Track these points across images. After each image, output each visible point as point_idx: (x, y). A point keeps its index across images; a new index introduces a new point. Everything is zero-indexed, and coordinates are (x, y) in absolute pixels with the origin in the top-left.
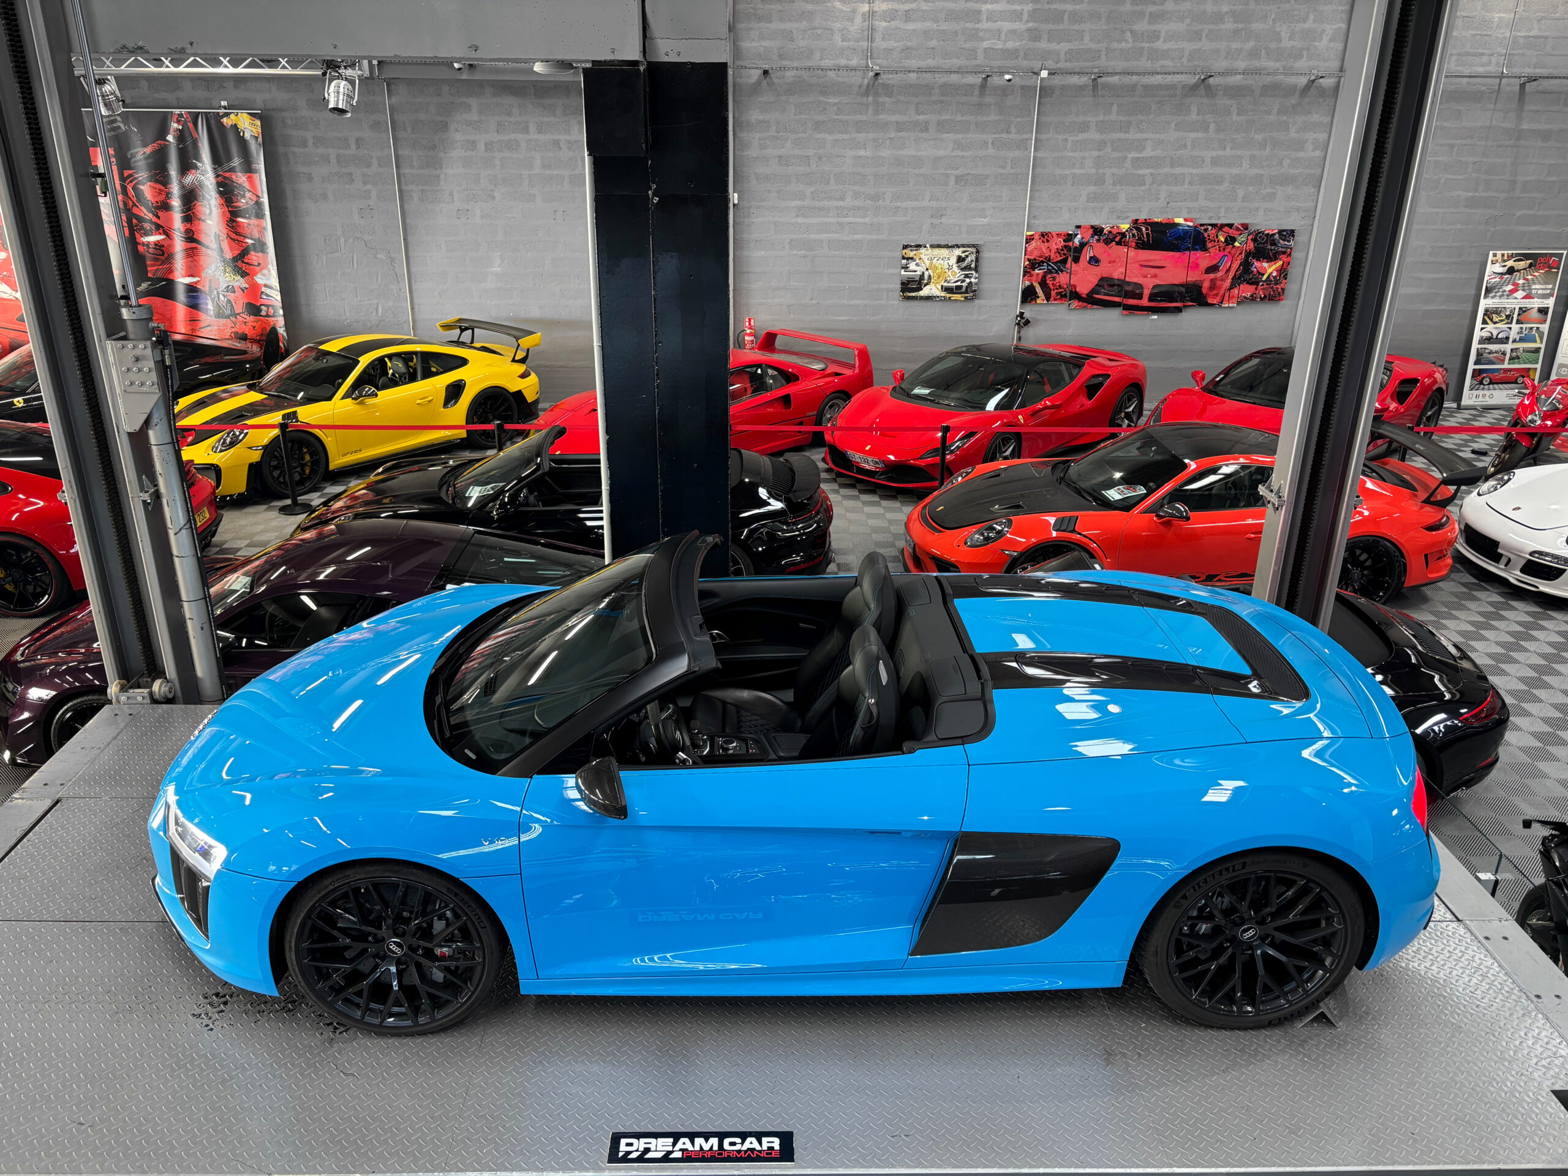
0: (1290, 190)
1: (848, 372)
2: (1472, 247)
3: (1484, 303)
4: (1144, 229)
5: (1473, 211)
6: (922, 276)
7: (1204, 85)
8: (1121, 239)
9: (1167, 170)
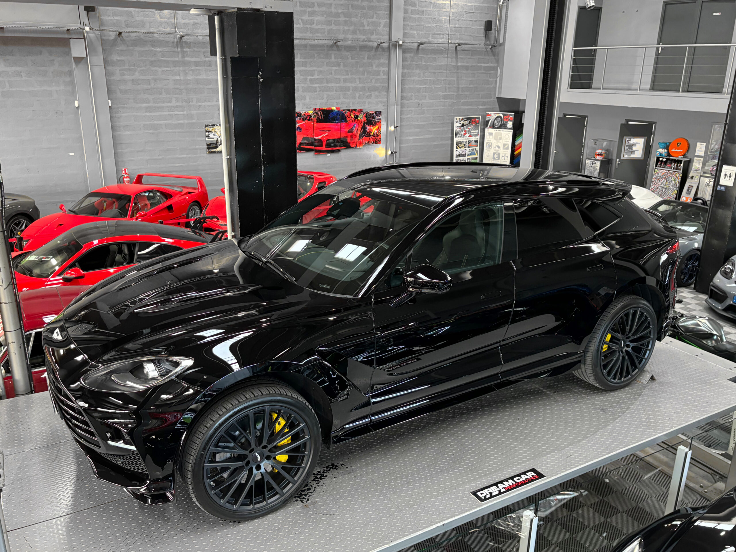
0: (377, 93)
1: (196, 192)
2: (447, 116)
3: (456, 140)
4: (319, 113)
5: (446, 101)
6: (217, 140)
7: (335, 45)
8: (310, 118)
9: (325, 84)
